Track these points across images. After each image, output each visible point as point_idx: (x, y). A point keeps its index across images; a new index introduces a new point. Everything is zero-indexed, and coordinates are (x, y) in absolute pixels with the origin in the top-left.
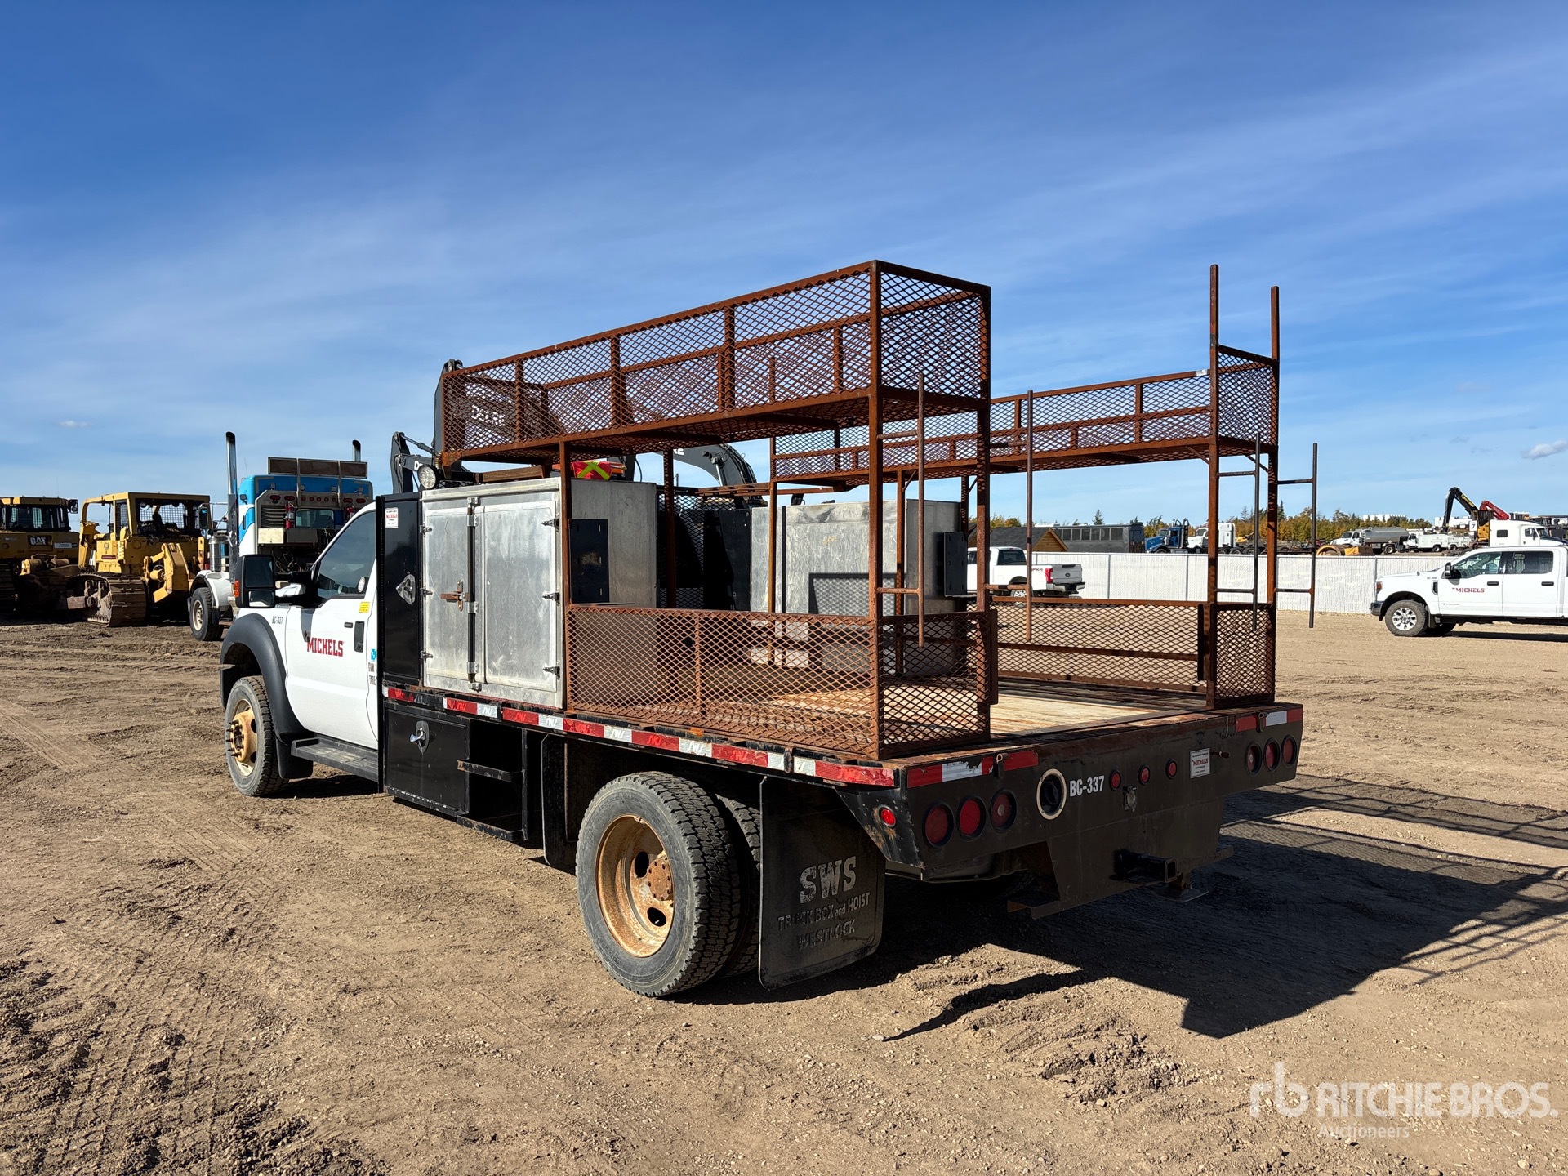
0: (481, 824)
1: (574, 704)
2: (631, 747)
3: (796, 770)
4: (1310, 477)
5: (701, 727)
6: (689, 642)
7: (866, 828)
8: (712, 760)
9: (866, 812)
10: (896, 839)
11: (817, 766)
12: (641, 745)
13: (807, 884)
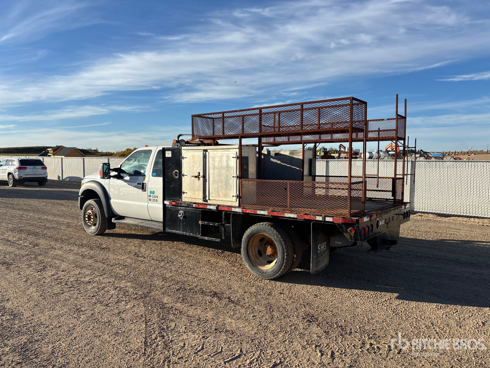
0: (208, 238)
1: (243, 205)
2: (267, 216)
3: (326, 220)
4: (414, 147)
5: (289, 210)
6: (286, 189)
7: (344, 234)
8: (296, 219)
9: (345, 230)
10: (353, 236)
11: (333, 219)
12: (270, 215)
13: (319, 248)
